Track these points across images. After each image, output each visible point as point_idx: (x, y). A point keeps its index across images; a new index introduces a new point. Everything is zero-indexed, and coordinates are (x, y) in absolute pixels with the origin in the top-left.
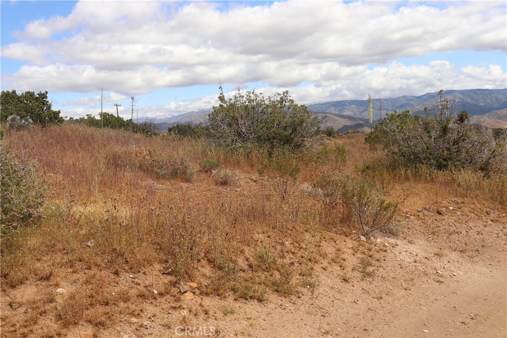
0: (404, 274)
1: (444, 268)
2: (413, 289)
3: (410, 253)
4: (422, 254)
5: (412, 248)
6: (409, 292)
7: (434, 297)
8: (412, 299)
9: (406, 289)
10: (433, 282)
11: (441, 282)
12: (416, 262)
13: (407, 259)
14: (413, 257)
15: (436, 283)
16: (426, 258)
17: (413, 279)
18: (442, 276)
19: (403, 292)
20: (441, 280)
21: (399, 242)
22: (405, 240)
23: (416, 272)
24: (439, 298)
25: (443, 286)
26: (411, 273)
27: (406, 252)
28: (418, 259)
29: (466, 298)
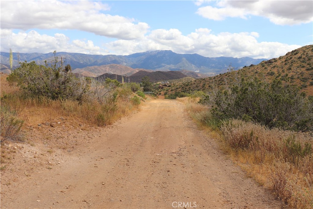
0: (27, 166)
1: (53, 160)
2: (32, 175)
3: (32, 152)
4: (39, 152)
5: (33, 149)
6: (30, 177)
7: (46, 179)
8: (31, 182)
9: (27, 176)
10: (46, 169)
11: (51, 169)
12: (35, 158)
13: (29, 156)
14: (33, 154)
15: (48, 170)
16: (42, 154)
17: (33, 169)
18: (51, 165)
19: (25, 178)
20: (51, 167)
21: (24, 146)
22: (28, 144)
23: (35, 164)
24: (48, 179)
25: (52, 171)
26: (31, 165)
27: (29, 151)
28: (37, 155)
29: (64, 176)
